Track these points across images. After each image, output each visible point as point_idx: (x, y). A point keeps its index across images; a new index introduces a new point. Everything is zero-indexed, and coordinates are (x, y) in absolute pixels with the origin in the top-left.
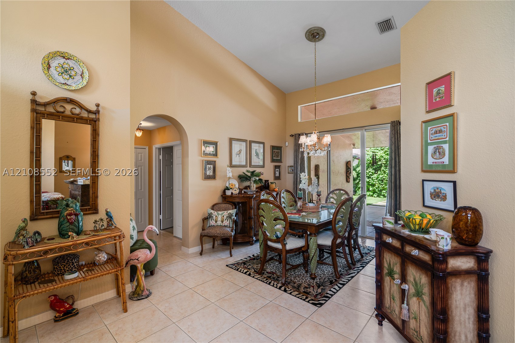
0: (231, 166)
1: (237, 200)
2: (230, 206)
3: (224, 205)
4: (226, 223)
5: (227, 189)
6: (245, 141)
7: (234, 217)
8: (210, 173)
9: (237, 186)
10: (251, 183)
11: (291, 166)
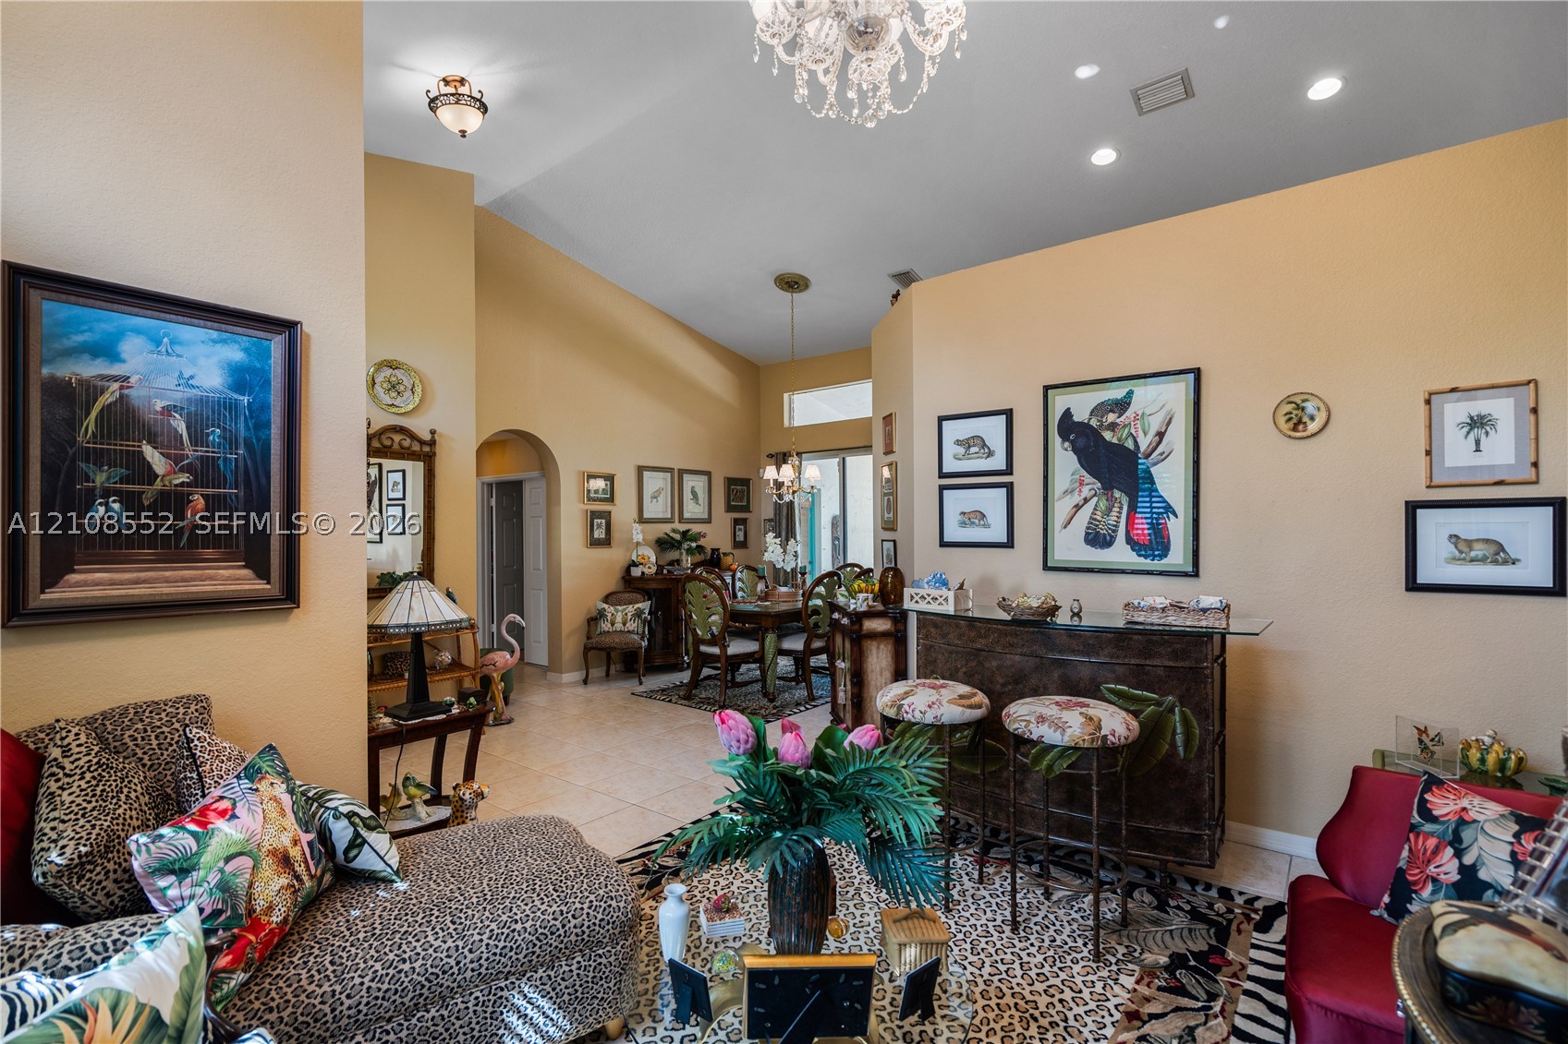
0: (642, 520)
1: (654, 586)
2: (639, 596)
3: (627, 595)
4: (632, 626)
5: (634, 564)
6: (670, 470)
7: (646, 615)
8: (599, 534)
9: (653, 559)
10: (681, 554)
11: (769, 520)
